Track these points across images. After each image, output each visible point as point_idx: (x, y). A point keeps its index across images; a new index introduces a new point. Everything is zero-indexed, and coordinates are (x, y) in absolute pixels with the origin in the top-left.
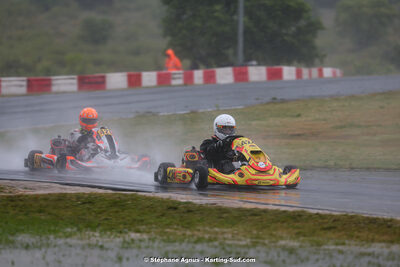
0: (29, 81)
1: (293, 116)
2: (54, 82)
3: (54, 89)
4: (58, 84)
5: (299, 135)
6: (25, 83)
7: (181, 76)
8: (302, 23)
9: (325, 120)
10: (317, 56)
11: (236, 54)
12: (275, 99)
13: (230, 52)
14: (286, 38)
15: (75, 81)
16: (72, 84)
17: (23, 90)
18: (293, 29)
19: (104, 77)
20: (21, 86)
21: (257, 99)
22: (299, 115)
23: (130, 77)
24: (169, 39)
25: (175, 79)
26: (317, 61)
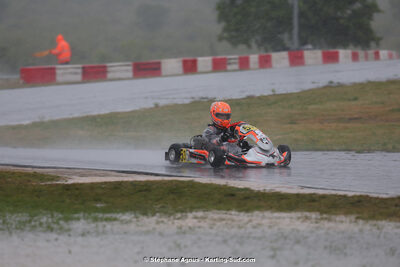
0: (83, 68)
1: (349, 100)
2: (109, 69)
3: (110, 76)
4: (114, 71)
5: (356, 119)
6: (80, 71)
7: (237, 61)
8: (358, 6)
9: (383, 103)
10: (373, 39)
11: (291, 38)
13: (285, 36)
14: (342, 21)
15: (130, 68)
16: (127, 71)
17: (79, 77)
18: (349, 12)
19: (159, 64)
20: (76, 73)
22: (356, 99)
23: (185, 62)
24: (223, 24)
25: (230, 64)
26: (373, 44)
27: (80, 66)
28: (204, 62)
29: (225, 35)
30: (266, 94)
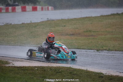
25: (3, 10)
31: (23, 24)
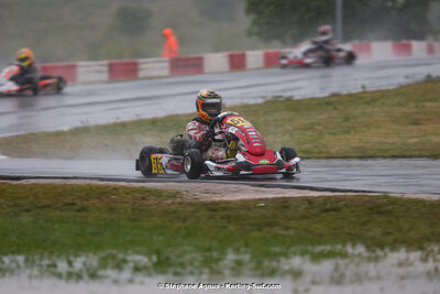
0: (111, 66)
2: (142, 66)
3: (141, 74)
6: (105, 69)
12: (429, 76)
15: (166, 65)
16: (162, 68)
17: (105, 76)
19: (200, 59)
20: (101, 72)
21: (407, 77)
23: (232, 57)
27: (106, 62)
28: (255, 57)
29: (256, 29)
30: (354, 92)
31: (333, 95)
